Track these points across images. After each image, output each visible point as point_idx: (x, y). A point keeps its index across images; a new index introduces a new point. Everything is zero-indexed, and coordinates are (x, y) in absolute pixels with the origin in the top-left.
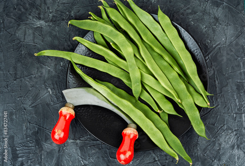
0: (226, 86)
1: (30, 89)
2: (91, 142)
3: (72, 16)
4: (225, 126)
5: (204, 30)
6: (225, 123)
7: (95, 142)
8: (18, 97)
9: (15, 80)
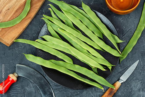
0: (135, 54)
1: (18, 55)
2: (54, 87)
3: (43, 12)
4: (135, 77)
5: (122, 21)
6: (135, 76)
7: (57, 87)
8: (11, 60)
9: (9, 50)
